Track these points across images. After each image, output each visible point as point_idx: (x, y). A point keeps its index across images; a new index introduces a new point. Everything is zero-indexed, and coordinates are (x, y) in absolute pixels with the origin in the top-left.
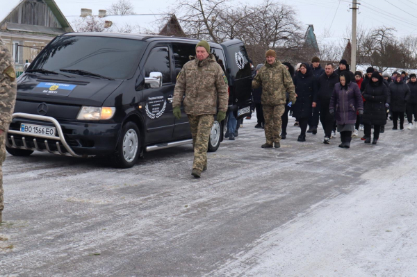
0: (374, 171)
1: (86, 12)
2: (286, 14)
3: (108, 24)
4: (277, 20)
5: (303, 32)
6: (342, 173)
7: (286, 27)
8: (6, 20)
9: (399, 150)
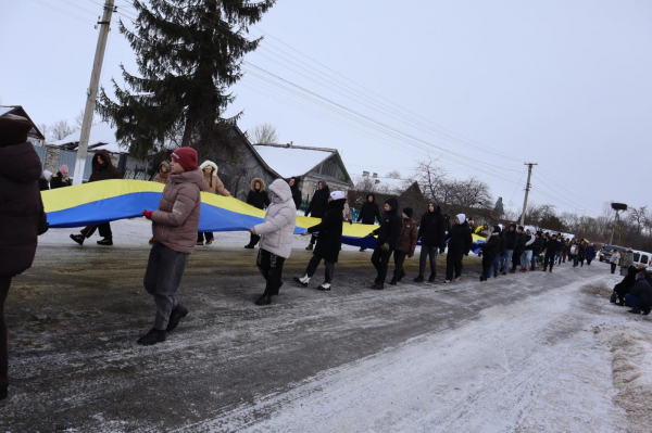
0: (495, 307)
1: (366, 173)
2: (483, 188)
3: (377, 182)
4: (476, 190)
5: (494, 201)
6: (466, 306)
7: (481, 196)
8: (312, 171)
9: (529, 290)
